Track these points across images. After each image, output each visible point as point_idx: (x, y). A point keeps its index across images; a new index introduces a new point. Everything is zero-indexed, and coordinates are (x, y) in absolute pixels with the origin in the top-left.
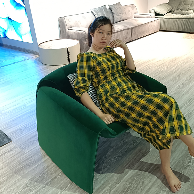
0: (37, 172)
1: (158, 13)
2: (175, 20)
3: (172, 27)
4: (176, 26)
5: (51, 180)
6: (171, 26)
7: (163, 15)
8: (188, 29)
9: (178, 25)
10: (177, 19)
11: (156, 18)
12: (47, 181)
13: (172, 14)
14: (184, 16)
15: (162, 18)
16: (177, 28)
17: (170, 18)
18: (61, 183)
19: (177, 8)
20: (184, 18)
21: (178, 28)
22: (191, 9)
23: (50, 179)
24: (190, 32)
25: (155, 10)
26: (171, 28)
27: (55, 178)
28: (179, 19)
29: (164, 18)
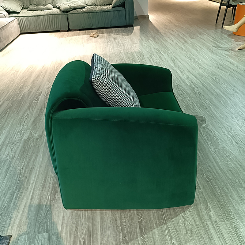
0: (112, 235)
1: (11, 10)
2: (38, 18)
3: (36, 26)
4: (41, 25)
5: (140, 227)
6: (34, 26)
7: (18, 13)
8: (57, 27)
9: (44, 24)
10: (40, 16)
11: (10, 17)
12: (137, 232)
13: (28, 10)
14: (46, 12)
15: (19, 17)
16: (43, 28)
17: (30, 16)
18: (154, 221)
19: (30, 3)
20: (48, 14)
21: (45, 27)
22: (48, 3)
23: (137, 228)
24: (60, 30)
25: (4, 7)
26: (36, 28)
27: (140, 222)
28: (42, 15)
29: (22, 16)
